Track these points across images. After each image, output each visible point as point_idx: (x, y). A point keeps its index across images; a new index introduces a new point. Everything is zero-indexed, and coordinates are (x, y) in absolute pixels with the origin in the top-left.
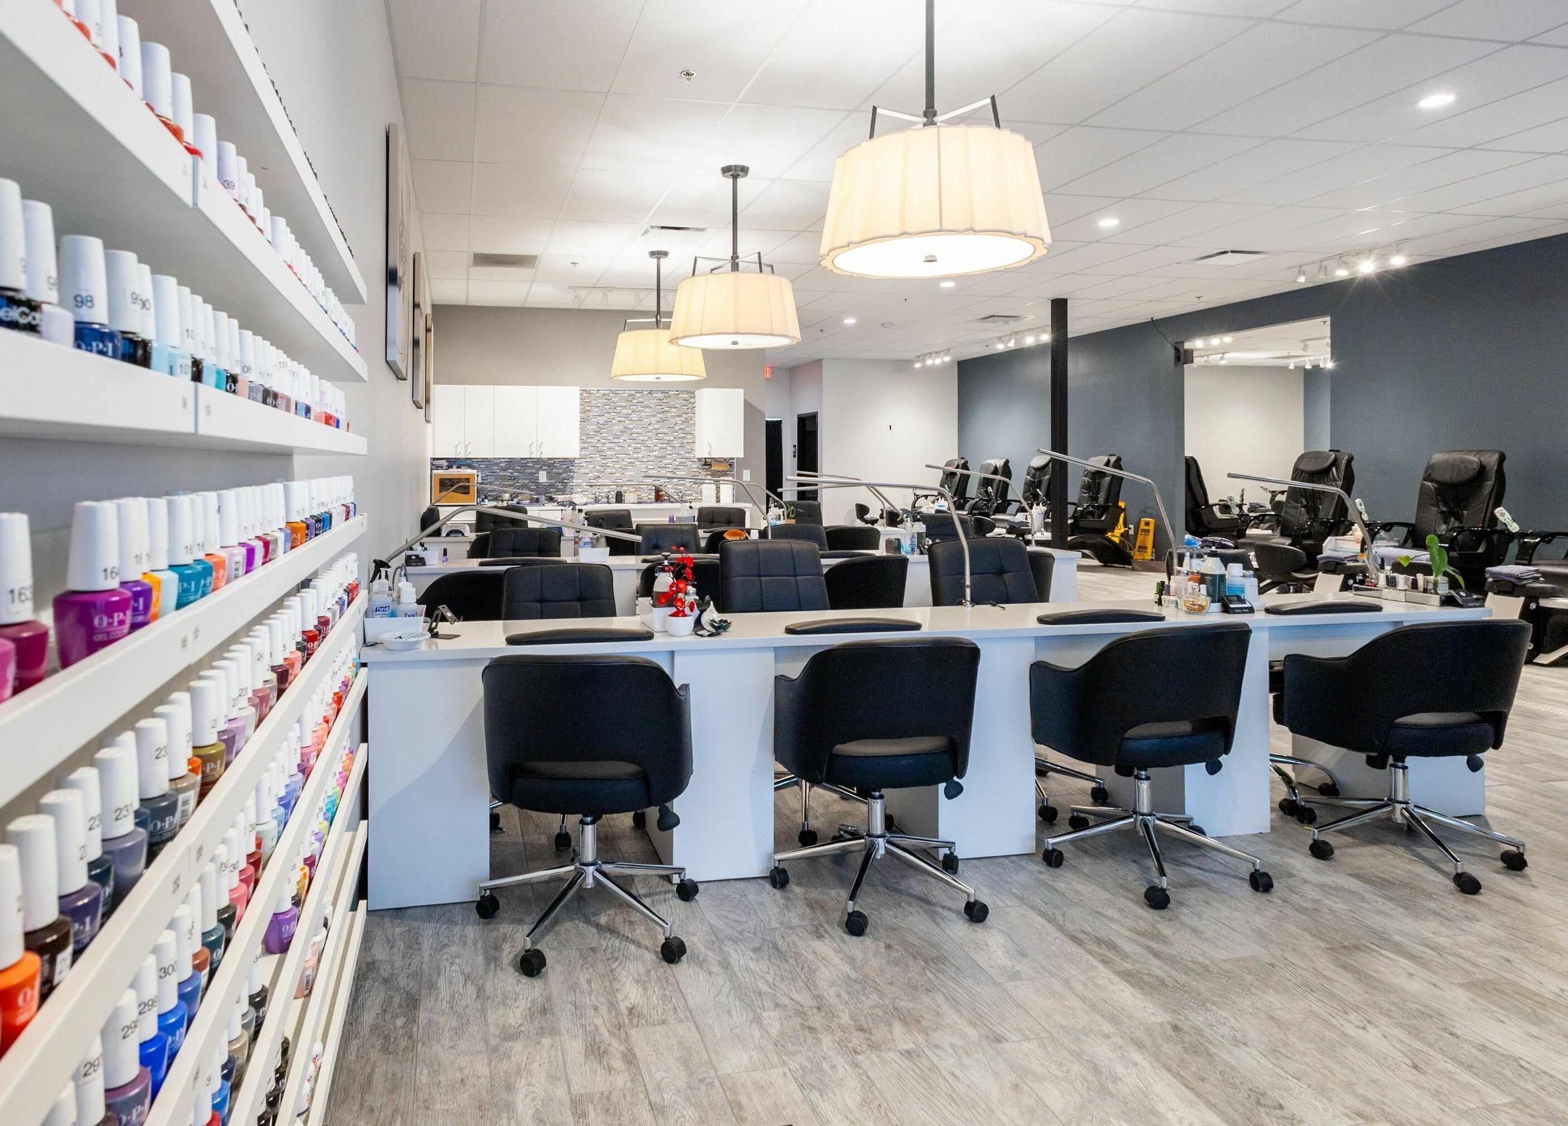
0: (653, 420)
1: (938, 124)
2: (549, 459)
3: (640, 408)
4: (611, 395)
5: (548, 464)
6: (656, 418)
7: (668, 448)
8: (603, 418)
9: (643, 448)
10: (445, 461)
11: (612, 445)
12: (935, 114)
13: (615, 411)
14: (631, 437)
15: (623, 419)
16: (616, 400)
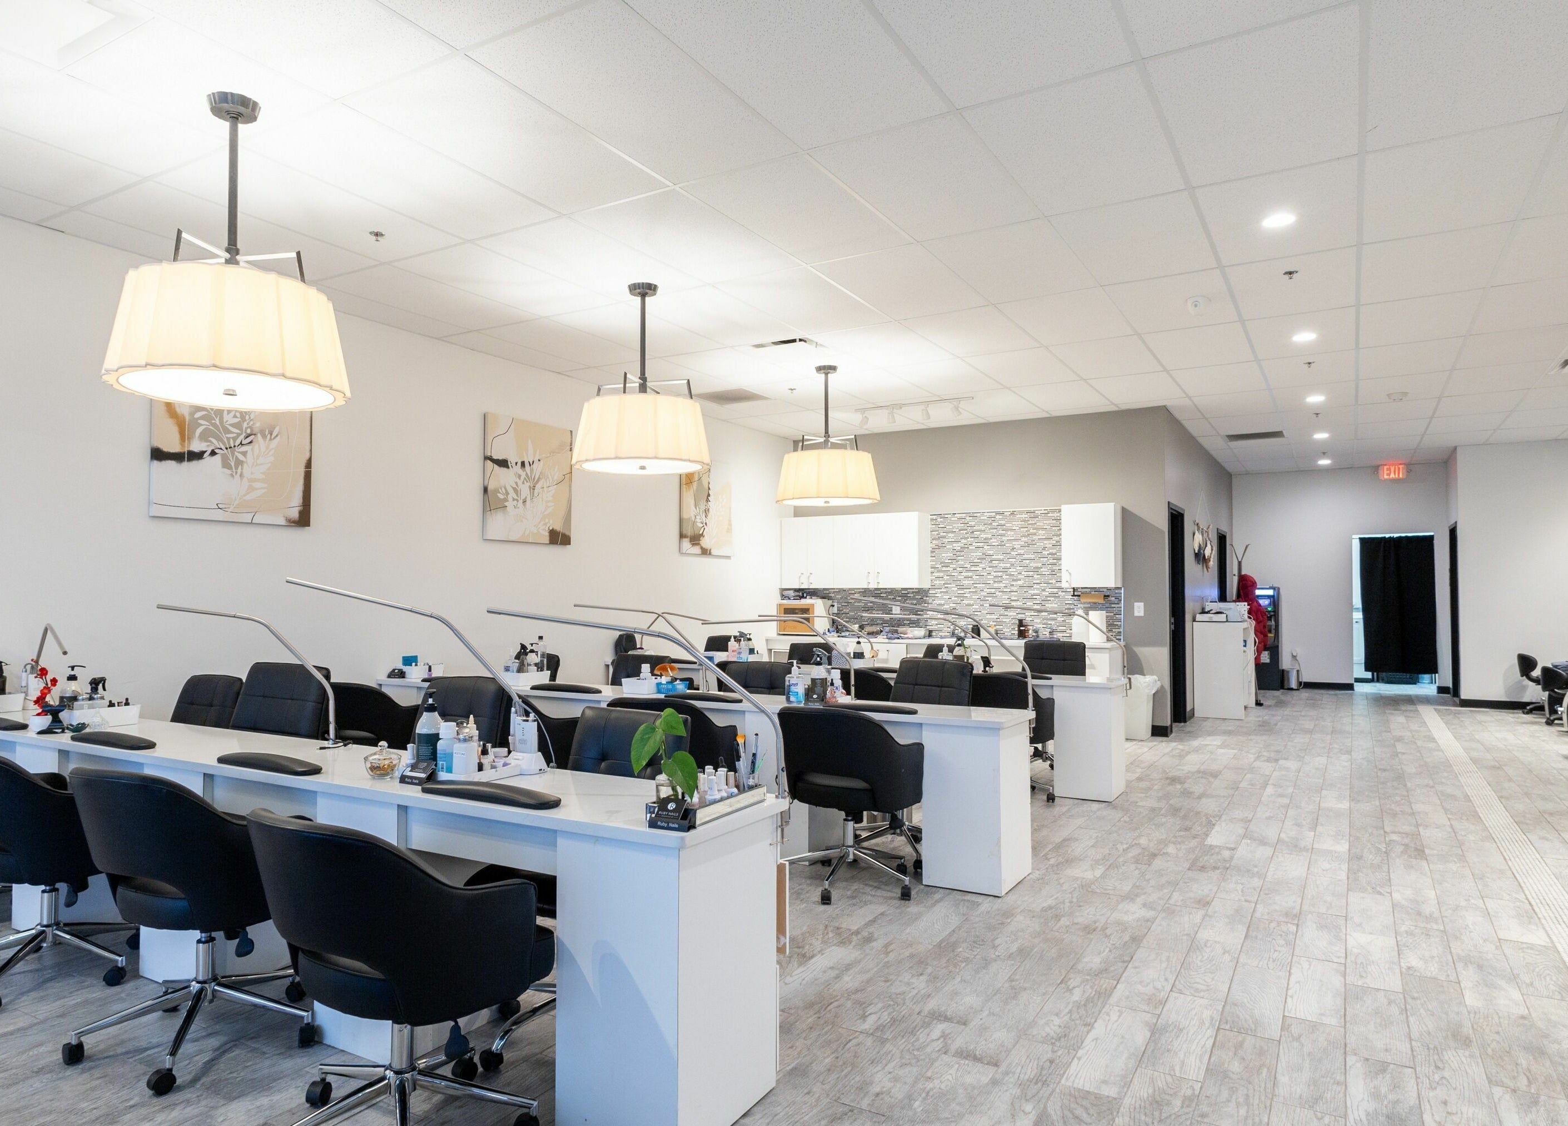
0: (1017, 544)
1: (241, 264)
2: (903, 589)
3: (1001, 532)
4: (968, 518)
5: (902, 595)
6: (1020, 542)
7: (1036, 576)
8: (959, 544)
9: (1004, 577)
10: (792, 591)
11: (970, 574)
12: (237, 252)
13: (972, 535)
14: (990, 565)
15: (981, 545)
16: (973, 523)
